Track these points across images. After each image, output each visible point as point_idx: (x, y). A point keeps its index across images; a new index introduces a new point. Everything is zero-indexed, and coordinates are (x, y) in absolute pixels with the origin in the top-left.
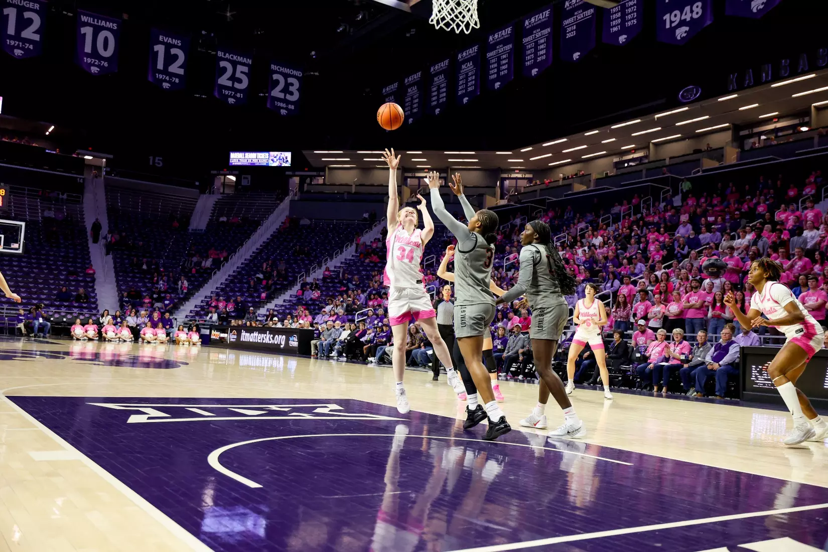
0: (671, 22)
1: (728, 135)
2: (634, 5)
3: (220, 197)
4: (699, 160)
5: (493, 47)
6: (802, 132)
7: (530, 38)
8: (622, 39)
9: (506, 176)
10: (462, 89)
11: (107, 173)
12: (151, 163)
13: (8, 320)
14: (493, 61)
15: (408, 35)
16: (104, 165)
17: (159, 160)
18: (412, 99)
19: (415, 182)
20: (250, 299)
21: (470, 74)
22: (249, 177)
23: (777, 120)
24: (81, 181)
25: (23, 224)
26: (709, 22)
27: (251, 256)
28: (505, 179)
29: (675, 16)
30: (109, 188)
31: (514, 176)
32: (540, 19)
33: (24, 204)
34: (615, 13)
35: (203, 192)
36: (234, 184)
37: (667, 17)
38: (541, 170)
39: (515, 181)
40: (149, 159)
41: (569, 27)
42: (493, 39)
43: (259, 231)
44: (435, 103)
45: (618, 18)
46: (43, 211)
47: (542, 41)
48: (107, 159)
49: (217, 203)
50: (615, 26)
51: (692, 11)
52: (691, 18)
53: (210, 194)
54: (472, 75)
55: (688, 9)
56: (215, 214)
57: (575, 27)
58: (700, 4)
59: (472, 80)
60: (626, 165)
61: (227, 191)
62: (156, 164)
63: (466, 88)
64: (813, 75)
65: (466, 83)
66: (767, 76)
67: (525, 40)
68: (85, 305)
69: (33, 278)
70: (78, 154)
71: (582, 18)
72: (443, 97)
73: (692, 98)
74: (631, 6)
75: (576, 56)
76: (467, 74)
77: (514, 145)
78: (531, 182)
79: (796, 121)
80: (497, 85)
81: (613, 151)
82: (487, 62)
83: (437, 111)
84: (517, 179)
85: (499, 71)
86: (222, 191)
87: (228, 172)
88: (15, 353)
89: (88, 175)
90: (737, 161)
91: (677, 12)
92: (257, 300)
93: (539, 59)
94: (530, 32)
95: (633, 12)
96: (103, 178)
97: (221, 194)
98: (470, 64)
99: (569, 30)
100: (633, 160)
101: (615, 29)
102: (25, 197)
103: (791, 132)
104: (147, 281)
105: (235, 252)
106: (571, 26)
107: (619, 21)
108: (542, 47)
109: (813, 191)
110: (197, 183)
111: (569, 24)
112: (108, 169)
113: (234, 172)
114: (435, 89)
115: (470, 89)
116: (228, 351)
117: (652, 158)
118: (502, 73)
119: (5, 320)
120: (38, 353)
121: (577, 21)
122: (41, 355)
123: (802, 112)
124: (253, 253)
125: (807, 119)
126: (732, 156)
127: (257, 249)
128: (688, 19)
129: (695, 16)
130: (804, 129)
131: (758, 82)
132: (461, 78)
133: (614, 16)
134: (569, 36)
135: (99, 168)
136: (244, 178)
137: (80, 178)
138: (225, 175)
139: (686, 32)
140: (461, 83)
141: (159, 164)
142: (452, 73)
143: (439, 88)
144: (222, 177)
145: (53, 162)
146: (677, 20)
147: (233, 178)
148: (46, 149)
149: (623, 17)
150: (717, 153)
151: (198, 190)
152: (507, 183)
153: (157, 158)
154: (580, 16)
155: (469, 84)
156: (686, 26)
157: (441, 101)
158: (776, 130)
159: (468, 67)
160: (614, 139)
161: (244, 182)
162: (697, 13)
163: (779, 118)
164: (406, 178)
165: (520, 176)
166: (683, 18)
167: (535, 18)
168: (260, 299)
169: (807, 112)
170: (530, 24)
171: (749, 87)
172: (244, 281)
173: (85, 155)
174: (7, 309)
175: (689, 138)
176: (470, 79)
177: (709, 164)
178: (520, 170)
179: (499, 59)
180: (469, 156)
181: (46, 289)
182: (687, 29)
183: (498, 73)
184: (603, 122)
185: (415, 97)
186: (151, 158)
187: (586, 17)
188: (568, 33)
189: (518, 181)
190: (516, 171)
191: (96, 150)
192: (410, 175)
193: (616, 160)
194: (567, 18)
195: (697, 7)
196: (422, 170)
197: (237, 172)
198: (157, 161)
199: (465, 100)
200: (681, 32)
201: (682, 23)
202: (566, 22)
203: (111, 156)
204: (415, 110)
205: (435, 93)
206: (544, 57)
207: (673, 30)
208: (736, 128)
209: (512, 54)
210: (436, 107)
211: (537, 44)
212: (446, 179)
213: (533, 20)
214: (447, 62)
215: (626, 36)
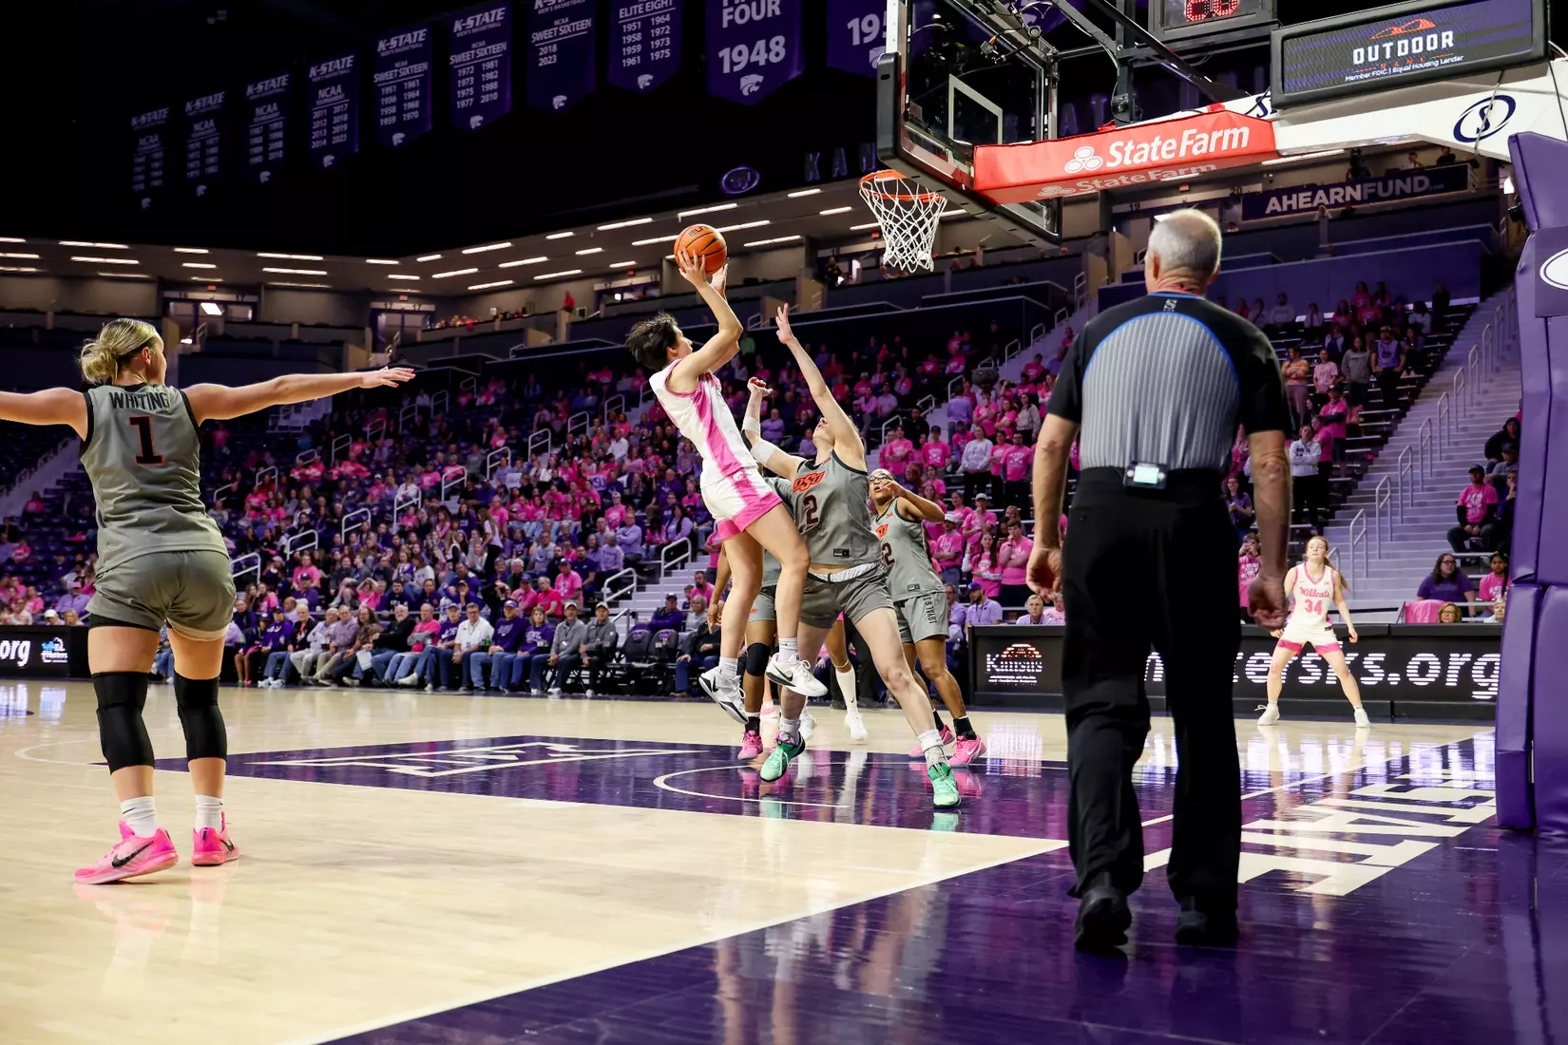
0: (733, 64)
2: (666, 23)
4: (758, 299)
5: (388, 63)
7: (464, 57)
8: (644, 80)
9: (381, 305)
10: (321, 139)
14: (389, 90)
15: (211, 21)
19: (186, 309)
21: (337, 109)
23: (878, 236)
26: (795, 74)
28: (380, 311)
29: (740, 53)
31: (397, 306)
32: (485, 23)
34: (631, 33)
37: (725, 53)
38: (453, 299)
39: (399, 316)
41: (543, 46)
42: (387, 48)
44: (258, 159)
45: (636, 43)
47: (490, 65)
50: (631, 56)
51: (768, 50)
52: (767, 60)
54: (342, 113)
55: (761, 44)
57: (555, 48)
58: (783, 40)
59: (342, 123)
60: (618, 297)
63: (329, 137)
65: (329, 128)
67: (455, 59)
71: (569, 34)
72: (278, 150)
73: (744, 189)
74: (660, 25)
75: (559, 101)
76: (330, 109)
77: (404, 248)
78: (433, 320)
80: (398, 137)
81: (595, 270)
82: (375, 93)
83: (264, 175)
84: (403, 312)
85: (400, 110)
91: (744, 48)
93: (484, 98)
94: (465, 43)
95: (665, 36)
98: (337, 90)
99: (544, 51)
100: (630, 289)
101: (631, 62)
106: (547, 45)
107: (639, 47)
108: (490, 75)
111: (544, 40)
114: (257, 131)
115: (335, 139)
117: (666, 289)
118: (406, 116)
121: (558, 36)
126: (812, 299)
128: (762, 63)
129: (774, 59)
131: (856, 171)
132: (317, 115)
133: (629, 39)
134: (542, 62)
139: (758, 84)
140: (316, 125)
142: (298, 103)
143: (266, 131)
146: (743, 61)
149: (646, 43)
150: (787, 287)
152: (382, 319)
154: (565, 28)
155: (337, 129)
156: (759, 74)
157: (272, 156)
158: (877, 253)
159: (333, 96)
160: (599, 250)
162: (777, 54)
164: (166, 302)
165: (409, 306)
166: (754, 58)
167: (475, 19)
170: (464, 28)
171: (840, 178)
175: (731, 256)
176: (336, 120)
178: (410, 295)
179: (401, 89)
180: (311, 264)
182: (760, 79)
183: (398, 115)
184: (583, 218)
185: (211, 142)
187: (576, 32)
188: (543, 56)
189: (407, 316)
190: (402, 298)
193: (599, 286)
194: (540, 29)
195: (778, 44)
196: (201, 286)
199: (328, 160)
200: (749, 84)
201: (752, 68)
202: (537, 36)
204: (210, 170)
205: (258, 140)
206: (495, 96)
207: (736, 77)
208: (812, 244)
209: (424, 80)
210: (261, 167)
211: (479, 70)
212: (255, 306)
213: (470, 22)
214: (283, 79)
215: (651, 77)
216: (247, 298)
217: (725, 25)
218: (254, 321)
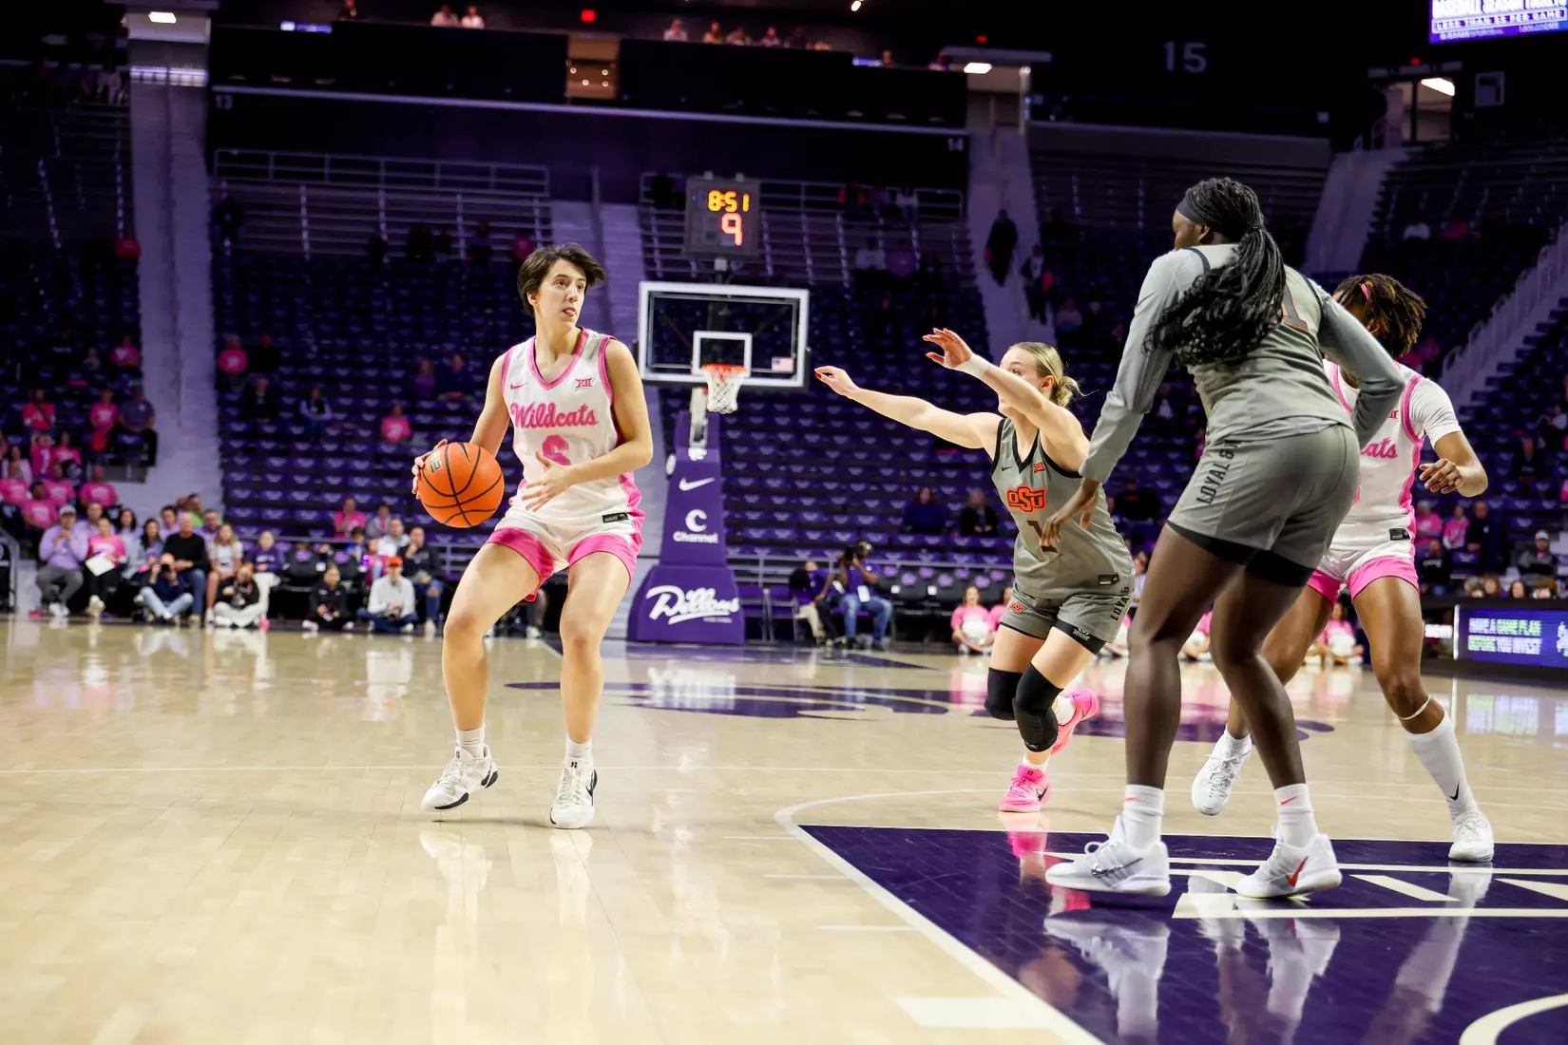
3: (1401, 155)
11: (1037, 112)
12: (1170, 65)
13: (773, 596)
16: (1024, 85)
17: (1195, 51)
20: (1521, 505)
22: (1501, 77)
24: (960, 146)
25: (802, 296)
27: (1519, 353)
30: (1045, 159)
33: (800, 236)
35: (1342, 145)
36: (1448, 107)
40: (1164, 53)
43: (1542, 265)
46: (853, 251)
48: (1033, 65)
49: (1391, 181)
53: (1367, 147)
56: (1390, 216)
61: (1427, 133)
62: (1189, 68)
68: (988, 543)
69: (837, 462)
70: (947, 61)
86: (1406, 134)
87: (1425, 68)
88: (796, 694)
89: (978, 125)
92: (1547, 505)
96: (1022, 130)
97: (1405, 144)
102: (798, 213)
104: (1174, 456)
105: (1464, 343)
110: (1323, 117)
112: (1039, 99)
113: (1447, 66)
116: (1455, 683)
119: (761, 595)
120: (862, 695)
122: (869, 701)
124: (1527, 340)
127: (1540, 327)
135: (1008, 99)
136: (1484, 82)
137: (956, 138)
138: (1415, 80)
141: (1195, 63)
144: (1407, 88)
145: (874, 96)
147: (1445, 87)
148: (851, 57)
151: (1326, 141)
153: (1189, 46)
161: (1484, 97)
168: (1560, 501)
172: (1501, 440)
173: (966, 63)
174: (768, 563)
181: (872, 497)
186: (1170, 47)
191: (996, 43)
197: (1457, 65)
198: (1188, 55)
203: (1045, 57)
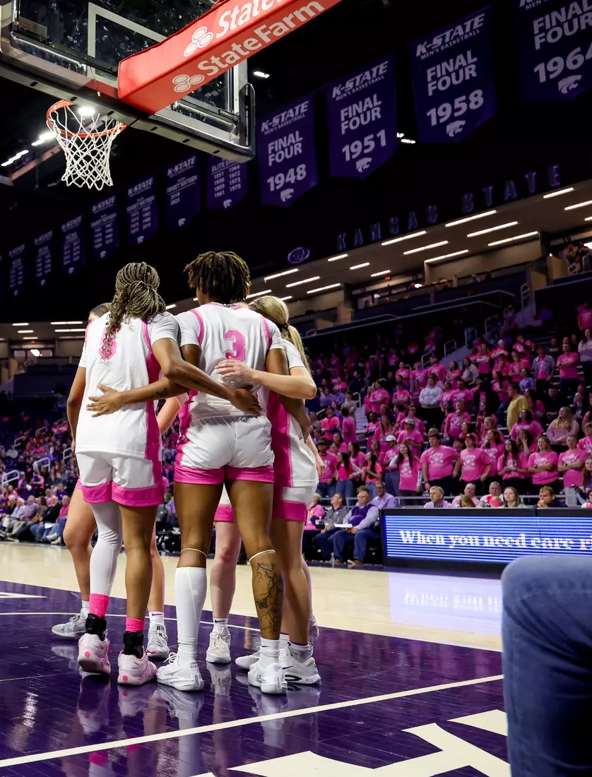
0: (276, 185)
1: (341, 295)
2: (238, 170)
4: (312, 321)
5: (97, 217)
6: (416, 289)
7: (134, 207)
8: (227, 203)
10: (67, 260)
14: (98, 230)
15: (11, 208)
18: (17, 271)
19: (22, 354)
21: (75, 244)
23: (389, 278)
26: (313, 184)
29: (279, 178)
32: (143, 188)
34: (219, 179)
37: (271, 180)
41: (173, 194)
42: (97, 209)
44: (40, 274)
45: (222, 183)
47: (147, 209)
50: (219, 191)
51: (296, 173)
52: (296, 180)
54: (77, 245)
55: (291, 171)
57: (178, 194)
58: (303, 166)
59: (77, 250)
63: (71, 259)
64: (423, 233)
65: (71, 254)
66: (376, 233)
67: (129, 209)
71: (186, 185)
72: (49, 268)
73: (301, 260)
74: (234, 171)
75: (181, 222)
76: (72, 244)
79: (409, 279)
80: (103, 254)
82: (91, 232)
83: (43, 282)
85: (104, 240)
90: (352, 319)
91: (281, 175)
93: (145, 227)
94: (133, 200)
95: (237, 177)
98: (74, 235)
99: (173, 196)
101: (219, 194)
103: (405, 289)
106: (175, 193)
107: (223, 186)
108: (147, 214)
109: (434, 348)
111: (173, 191)
114: (39, 260)
115: (75, 259)
118: (107, 242)
121: (180, 188)
123: (414, 269)
125: (420, 276)
126: (346, 316)
128: (293, 181)
129: (299, 178)
130: (417, 286)
131: (368, 241)
132: (66, 248)
133: (218, 182)
134: (173, 203)
139: (291, 194)
140: (66, 253)
142: (57, 245)
143: (44, 260)
146: (282, 182)
149: (227, 183)
150: (331, 313)
154: (183, 183)
155: (75, 254)
156: (292, 188)
157: (46, 272)
158: (389, 288)
159: (73, 238)
162: (301, 175)
163: (391, 276)
164: (12, 351)
166: (287, 181)
167: (138, 187)
169: (420, 269)
170: (133, 192)
171: (359, 246)
175: (300, 299)
176: (75, 249)
177: (323, 324)
179: (104, 229)
180: (77, 326)
182: (292, 191)
183: (103, 242)
185: (20, 269)
187: (190, 183)
188: (173, 200)
192: (16, 347)
194: (170, 186)
195: (301, 169)
196: (28, 342)
199: (71, 270)
200: (286, 195)
201: (287, 185)
202: (169, 190)
204: (20, 283)
205: (40, 265)
206: (149, 225)
207: (278, 192)
208: (348, 288)
209: (116, 223)
210: (41, 278)
211: (141, 212)
212: (53, 350)
213: (136, 189)
214: (50, 233)
215: (230, 201)
216: (50, 346)
217: (270, 164)
218: (53, 357)
